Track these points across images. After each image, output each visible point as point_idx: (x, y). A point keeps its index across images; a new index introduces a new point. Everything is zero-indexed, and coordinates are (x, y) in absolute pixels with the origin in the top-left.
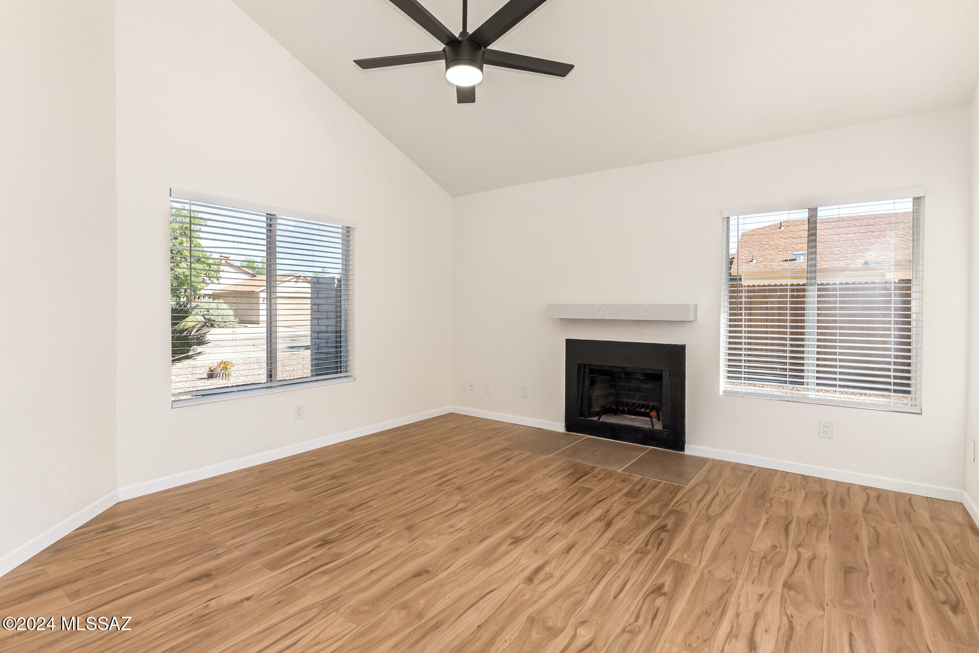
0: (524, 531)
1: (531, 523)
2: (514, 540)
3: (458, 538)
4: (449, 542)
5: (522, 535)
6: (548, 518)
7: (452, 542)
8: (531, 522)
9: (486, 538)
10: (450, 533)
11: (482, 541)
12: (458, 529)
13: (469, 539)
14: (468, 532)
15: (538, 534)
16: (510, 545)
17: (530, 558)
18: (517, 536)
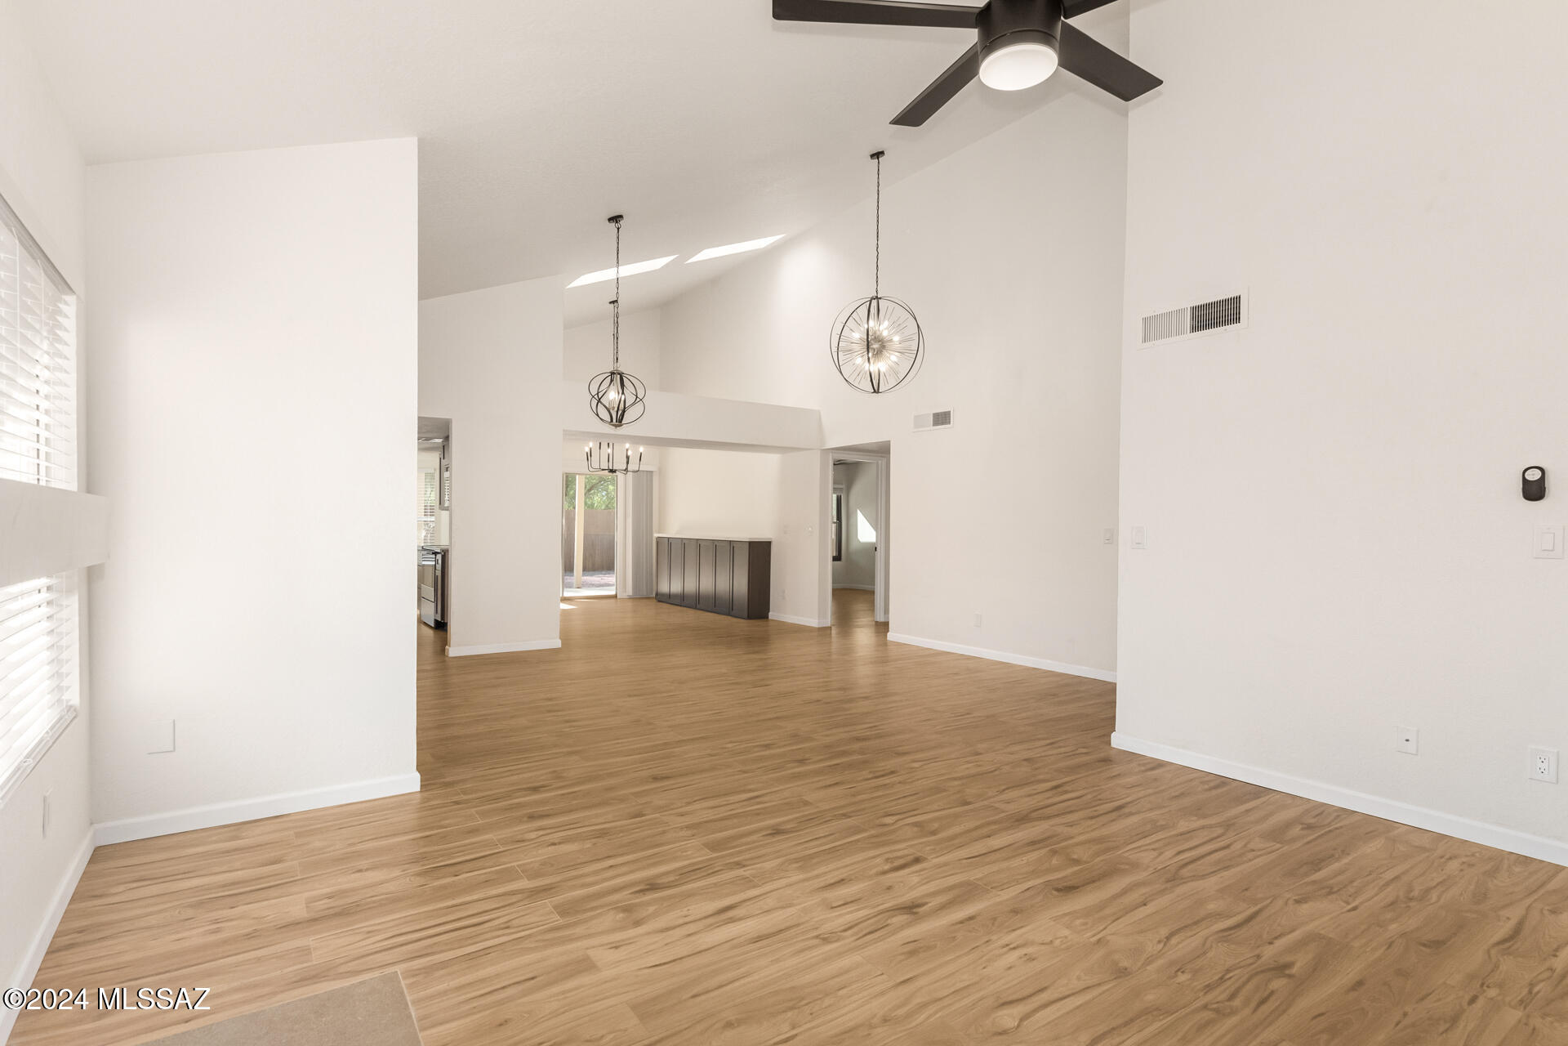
0: (889, 922)
1: (866, 935)
2: (915, 910)
3: (1014, 930)
4: (1029, 928)
5: (896, 915)
6: (824, 939)
7: (1026, 925)
8: (865, 938)
9: (961, 922)
10: (1032, 943)
11: (971, 918)
12: (1014, 948)
13: (993, 924)
14: (994, 938)
15: (868, 913)
16: (926, 903)
17: (902, 882)
18: (905, 917)
